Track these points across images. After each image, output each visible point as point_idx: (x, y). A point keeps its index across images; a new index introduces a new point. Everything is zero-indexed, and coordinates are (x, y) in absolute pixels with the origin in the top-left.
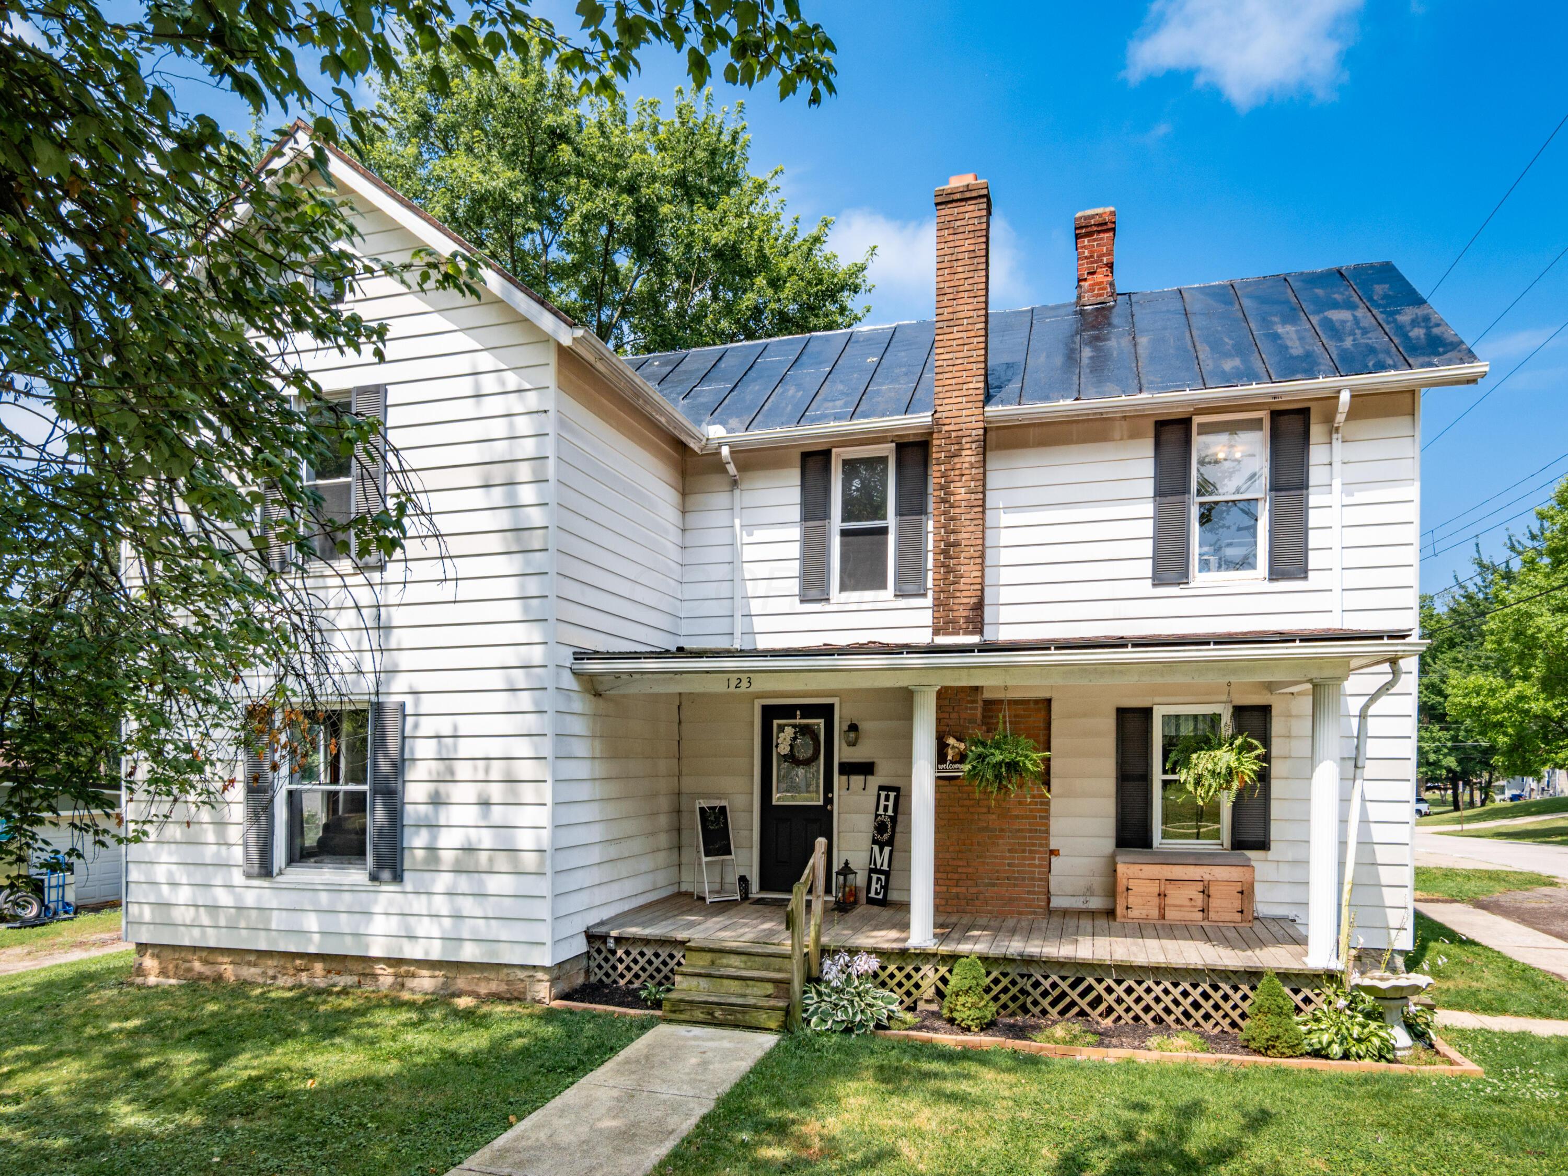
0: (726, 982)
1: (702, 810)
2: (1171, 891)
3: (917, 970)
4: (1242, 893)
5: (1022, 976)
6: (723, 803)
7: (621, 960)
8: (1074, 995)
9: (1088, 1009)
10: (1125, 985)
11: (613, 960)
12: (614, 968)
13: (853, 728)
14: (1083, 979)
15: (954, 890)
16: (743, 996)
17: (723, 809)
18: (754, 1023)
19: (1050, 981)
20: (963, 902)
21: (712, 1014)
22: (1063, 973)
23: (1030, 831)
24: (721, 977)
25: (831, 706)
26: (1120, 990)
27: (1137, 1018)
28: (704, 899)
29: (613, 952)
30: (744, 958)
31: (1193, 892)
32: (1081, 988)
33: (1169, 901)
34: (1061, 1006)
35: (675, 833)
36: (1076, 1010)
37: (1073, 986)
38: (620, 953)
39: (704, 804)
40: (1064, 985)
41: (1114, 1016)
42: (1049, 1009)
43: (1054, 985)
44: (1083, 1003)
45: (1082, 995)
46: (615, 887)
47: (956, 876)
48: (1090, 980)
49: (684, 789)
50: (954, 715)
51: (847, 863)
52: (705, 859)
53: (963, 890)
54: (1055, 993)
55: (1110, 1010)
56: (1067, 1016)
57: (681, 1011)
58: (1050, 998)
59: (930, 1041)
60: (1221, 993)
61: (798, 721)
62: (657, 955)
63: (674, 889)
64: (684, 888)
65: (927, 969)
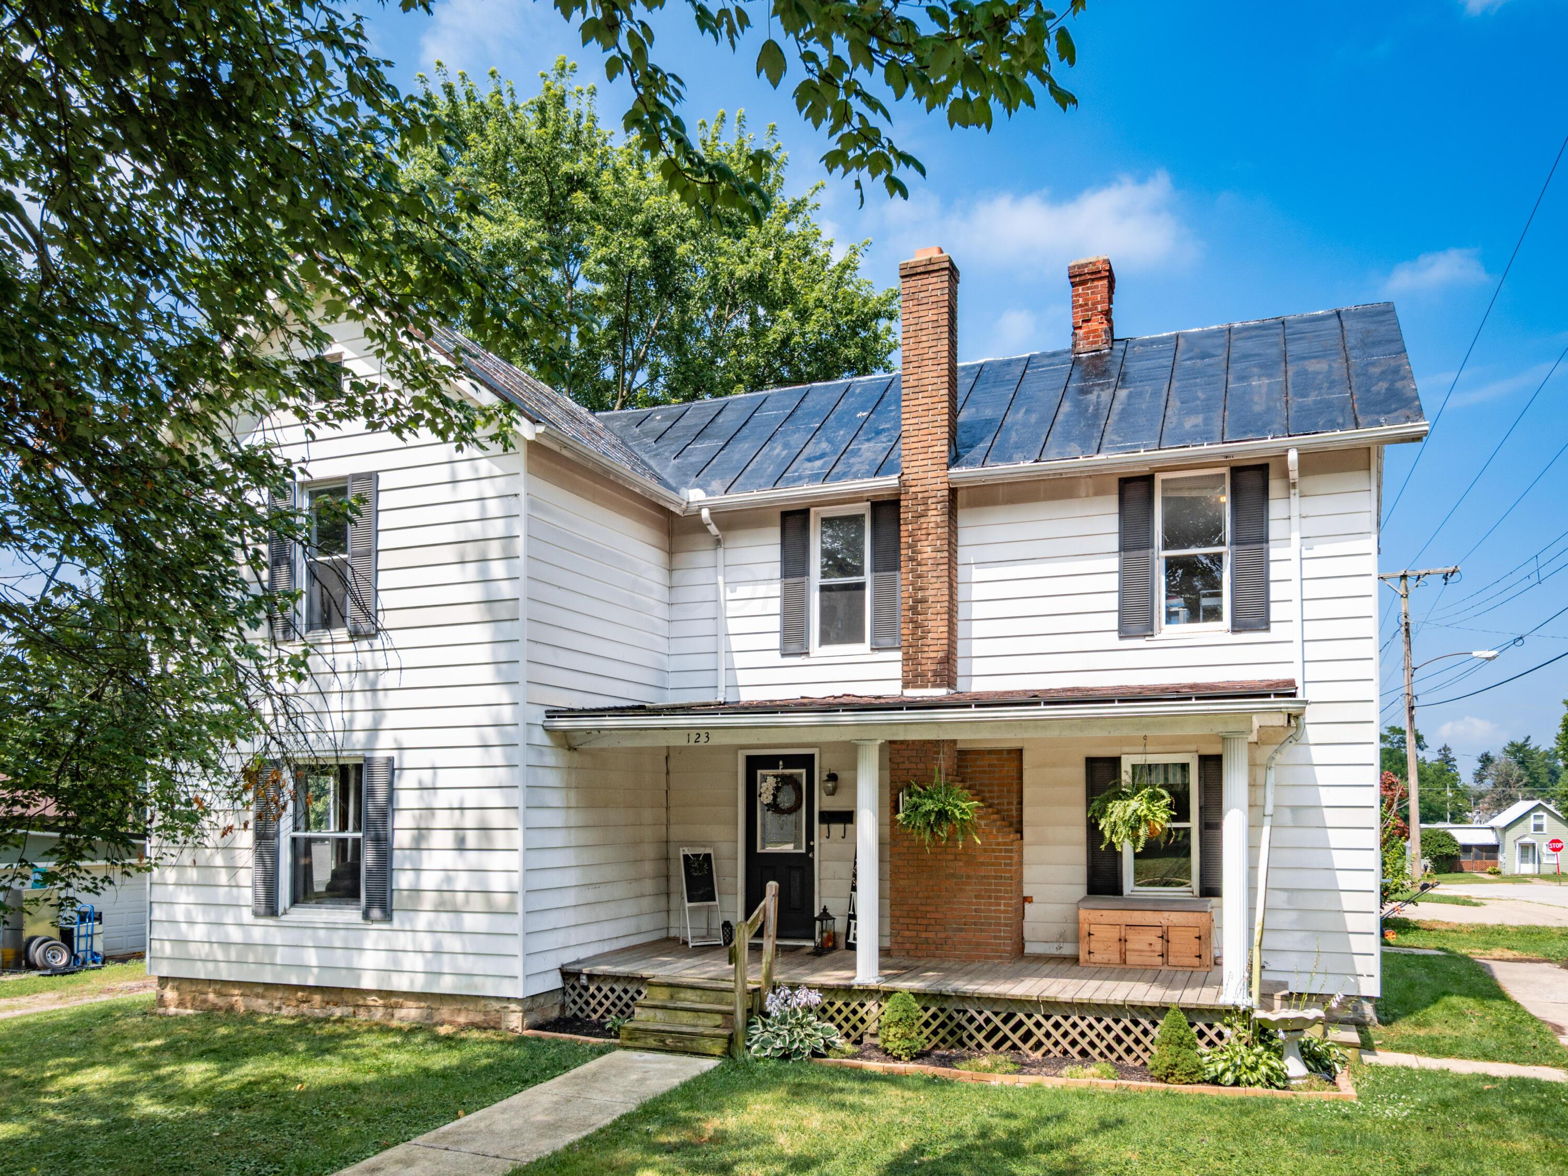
0: (680, 1013)
1: (686, 857)
2: (1132, 936)
3: (862, 1005)
4: (1199, 938)
5: (958, 1011)
6: (707, 851)
7: (593, 996)
8: (1006, 1029)
9: (1019, 1044)
10: (1052, 1020)
11: (586, 996)
12: (587, 1003)
13: (833, 777)
14: (1014, 1015)
15: (924, 935)
16: (696, 1026)
17: (708, 857)
18: (701, 1050)
19: (984, 1016)
20: (933, 947)
21: (663, 1041)
22: (996, 1009)
23: (996, 877)
24: (676, 1009)
25: (811, 757)
26: (1048, 1025)
27: (1065, 1052)
28: (686, 943)
29: (586, 989)
30: (699, 992)
31: (1152, 937)
32: (1012, 1023)
33: (1129, 946)
34: (995, 1040)
35: (664, 880)
36: (1009, 1043)
37: (1005, 1021)
38: (592, 989)
39: (689, 851)
40: (997, 1021)
41: (1043, 1050)
42: (984, 1042)
43: (988, 1021)
44: (1015, 1038)
45: (1014, 1030)
46: (594, 929)
47: (925, 922)
48: (1021, 1016)
49: (672, 838)
50: (921, 766)
51: (825, 909)
52: (688, 905)
54: (989, 1028)
55: (1039, 1045)
56: (1002, 1049)
57: (637, 1039)
58: (984, 1033)
59: (860, 1067)
60: (1141, 1028)
61: (780, 771)
62: (626, 991)
63: (663, 934)
64: (673, 933)
65: (871, 1005)
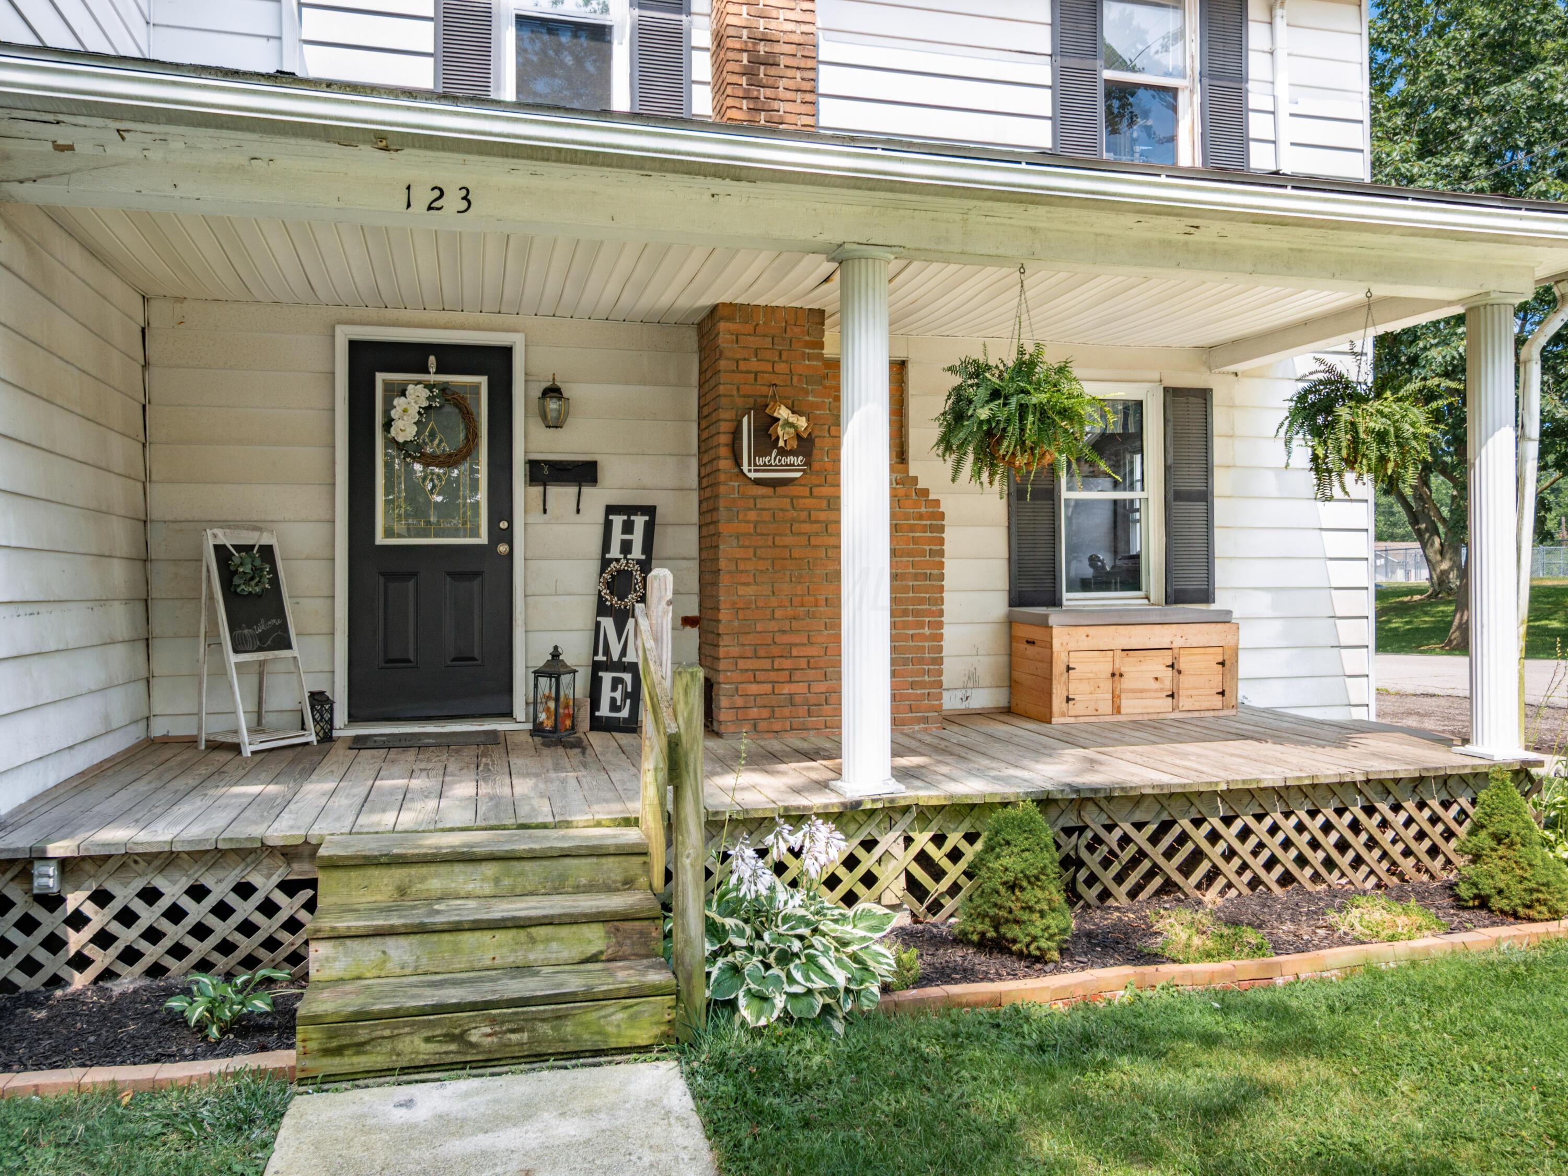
1: (220, 550)
2: (1128, 666)
3: (869, 845)
4: (1222, 664)
5: (1068, 831)
6: (266, 540)
7: (78, 920)
8: (1156, 853)
9: (1177, 878)
10: (1238, 825)
11: (49, 922)
12: (54, 944)
13: (556, 392)
14: (1174, 822)
15: (786, 689)
17: (267, 551)
18: (589, 1040)
19: (1117, 833)
21: (460, 1038)
22: (1138, 817)
23: (916, 577)
25: (506, 352)
26: (1230, 833)
27: (1255, 883)
29: (52, 902)
30: (490, 869)
31: (1157, 665)
32: (1167, 840)
33: (1126, 683)
34: (1134, 878)
35: (135, 608)
36: (1158, 881)
37: (1154, 839)
38: (75, 900)
40: (1141, 838)
41: (1220, 882)
42: (1113, 887)
43: (1125, 840)
44: (1171, 867)
45: (1169, 854)
48: (1185, 823)
50: (781, 367)
51: (556, 654)
52: (234, 659)
53: (801, 688)
54: (1126, 855)
55: (1213, 874)
56: (1142, 896)
58: (1116, 868)
60: (1377, 818)
61: (432, 378)
62: (198, 892)
63: (134, 735)
64: (160, 728)
65: (890, 841)
